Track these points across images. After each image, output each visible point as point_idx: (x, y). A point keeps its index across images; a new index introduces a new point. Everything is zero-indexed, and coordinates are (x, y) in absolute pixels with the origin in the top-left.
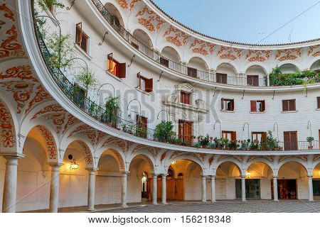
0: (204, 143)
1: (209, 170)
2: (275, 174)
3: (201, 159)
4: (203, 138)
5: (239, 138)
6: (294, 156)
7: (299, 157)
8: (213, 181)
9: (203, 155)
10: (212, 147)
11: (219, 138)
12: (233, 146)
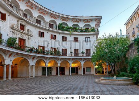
0: (31, 50)
1: (32, 63)
2: (59, 65)
3: (29, 57)
4: (31, 48)
5: (46, 49)
6: (66, 58)
7: (67, 59)
8: (34, 68)
9: (30, 56)
10: (35, 52)
11: (38, 48)
12: (43, 53)
